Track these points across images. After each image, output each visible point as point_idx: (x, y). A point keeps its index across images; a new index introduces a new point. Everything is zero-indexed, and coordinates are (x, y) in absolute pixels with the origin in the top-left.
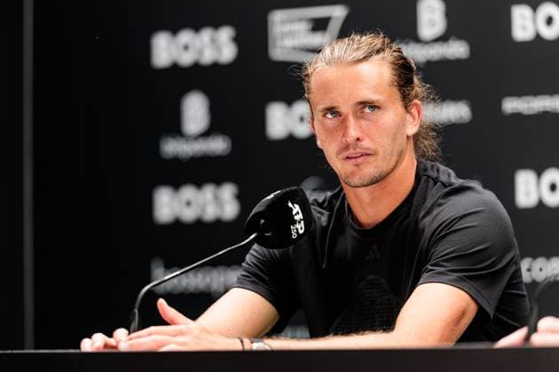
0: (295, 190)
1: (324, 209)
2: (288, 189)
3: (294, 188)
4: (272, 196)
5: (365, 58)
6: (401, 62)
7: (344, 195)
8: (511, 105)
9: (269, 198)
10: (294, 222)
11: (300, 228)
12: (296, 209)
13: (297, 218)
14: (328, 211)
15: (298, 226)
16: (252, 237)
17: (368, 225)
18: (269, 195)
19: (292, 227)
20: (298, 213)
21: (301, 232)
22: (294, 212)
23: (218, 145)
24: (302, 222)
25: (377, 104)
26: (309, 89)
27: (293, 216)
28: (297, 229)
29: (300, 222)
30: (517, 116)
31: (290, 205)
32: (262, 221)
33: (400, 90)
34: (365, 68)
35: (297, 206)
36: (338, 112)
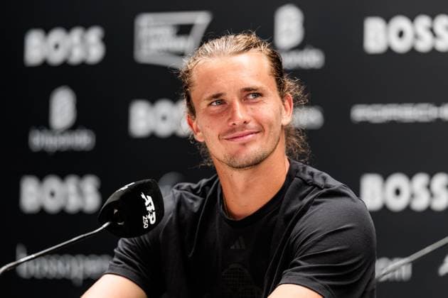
0: (149, 182)
1: (198, 195)
2: (142, 181)
3: (147, 180)
4: (126, 187)
5: (244, 50)
7: (219, 181)
8: (362, 113)
9: (123, 189)
10: (146, 213)
11: (152, 218)
12: (149, 200)
13: (149, 209)
14: (201, 197)
15: (150, 217)
16: (105, 225)
17: (239, 216)
18: (123, 186)
19: (144, 217)
20: (150, 204)
21: (152, 222)
22: (147, 204)
23: (83, 140)
24: (154, 213)
25: (260, 91)
27: (145, 207)
28: (149, 220)
29: (151, 213)
30: (366, 124)
31: (143, 196)
32: (116, 211)
34: (245, 59)
35: (149, 198)
36: (222, 100)
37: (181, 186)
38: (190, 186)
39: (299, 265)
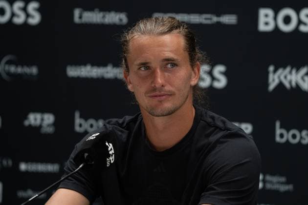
5: (167, 31)
6: (190, 36)
10: (109, 156)
12: (111, 146)
13: (111, 153)
15: (111, 158)
16: (81, 166)
19: (107, 159)
20: (111, 149)
21: (112, 162)
22: (109, 149)
24: (114, 155)
25: (176, 62)
26: (127, 50)
27: (108, 152)
28: (110, 160)
29: (112, 156)
31: (107, 144)
33: (189, 54)
35: (111, 144)
36: (148, 67)
37: (111, 121)
38: (117, 121)
39: (214, 189)
